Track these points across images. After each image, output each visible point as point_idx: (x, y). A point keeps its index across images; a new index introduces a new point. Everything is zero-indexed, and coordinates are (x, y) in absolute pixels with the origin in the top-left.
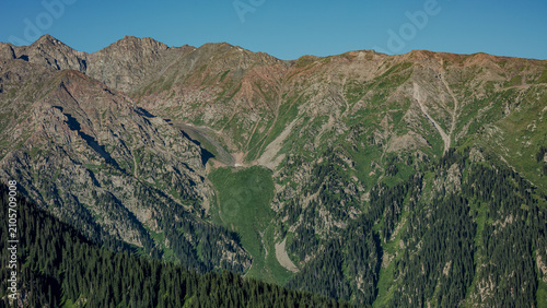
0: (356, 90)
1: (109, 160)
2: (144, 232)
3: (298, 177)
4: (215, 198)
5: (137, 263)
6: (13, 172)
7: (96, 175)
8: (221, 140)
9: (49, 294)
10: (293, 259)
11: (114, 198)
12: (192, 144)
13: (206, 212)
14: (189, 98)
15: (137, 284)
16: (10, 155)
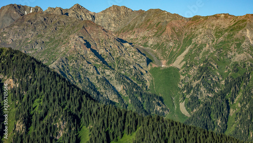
0: (219, 32)
1: (104, 62)
2: (119, 95)
3: (191, 72)
4: (152, 81)
5: (115, 110)
6: (60, 67)
7: (98, 69)
8: (156, 54)
9: (75, 123)
10: (188, 111)
11: (106, 80)
12: (142, 56)
13: (148, 87)
14: (141, 35)
15: (116, 120)
16: (59, 59)
